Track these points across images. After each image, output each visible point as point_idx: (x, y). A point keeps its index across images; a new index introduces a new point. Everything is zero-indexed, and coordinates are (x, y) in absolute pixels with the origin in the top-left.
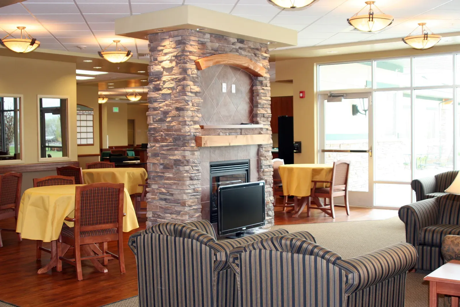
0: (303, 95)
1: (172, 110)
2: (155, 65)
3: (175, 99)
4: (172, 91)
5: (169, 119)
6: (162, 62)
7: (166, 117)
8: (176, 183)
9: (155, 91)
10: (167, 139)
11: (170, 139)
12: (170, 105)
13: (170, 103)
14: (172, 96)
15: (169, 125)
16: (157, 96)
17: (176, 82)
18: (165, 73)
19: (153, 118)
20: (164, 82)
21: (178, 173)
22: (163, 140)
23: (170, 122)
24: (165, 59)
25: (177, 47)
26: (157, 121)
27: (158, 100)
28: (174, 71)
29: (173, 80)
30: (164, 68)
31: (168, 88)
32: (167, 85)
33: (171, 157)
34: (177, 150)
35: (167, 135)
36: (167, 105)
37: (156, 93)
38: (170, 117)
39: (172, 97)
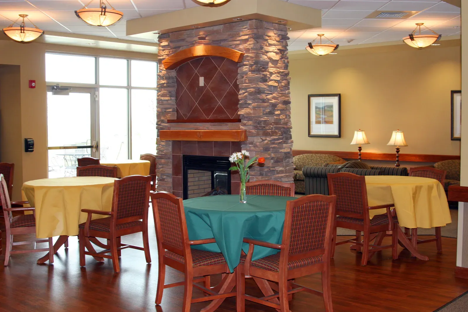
0: (31, 84)
1: (279, 103)
2: (262, 53)
3: (281, 92)
4: (278, 84)
5: (277, 112)
6: (267, 52)
7: (274, 110)
8: (289, 175)
9: (262, 81)
10: (277, 133)
11: (279, 132)
12: (278, 97)
13: (277, 96)
14: (279, 89)
15: (278, 119)
16: (266, 87)
17: (281, 75)
18: (270, 64)
19: (264, 111)
20: (271, 74)
21: (289, 166)
22: (273, 133)
23: (279, 115)
24: (271, 50)
25: (280, 41)
26: (266, 114)
27: (266, 92)
28: (279, 65)
29: (279, 73)
30: (270, 59)
31: (275, 81)
32: (273, 77)
33: (282, 150)
34: (285, 143)
35: (276, 128)
36: (274, 98)
37: (264, 84)
38: (278, 110)
39: (279, 91)
